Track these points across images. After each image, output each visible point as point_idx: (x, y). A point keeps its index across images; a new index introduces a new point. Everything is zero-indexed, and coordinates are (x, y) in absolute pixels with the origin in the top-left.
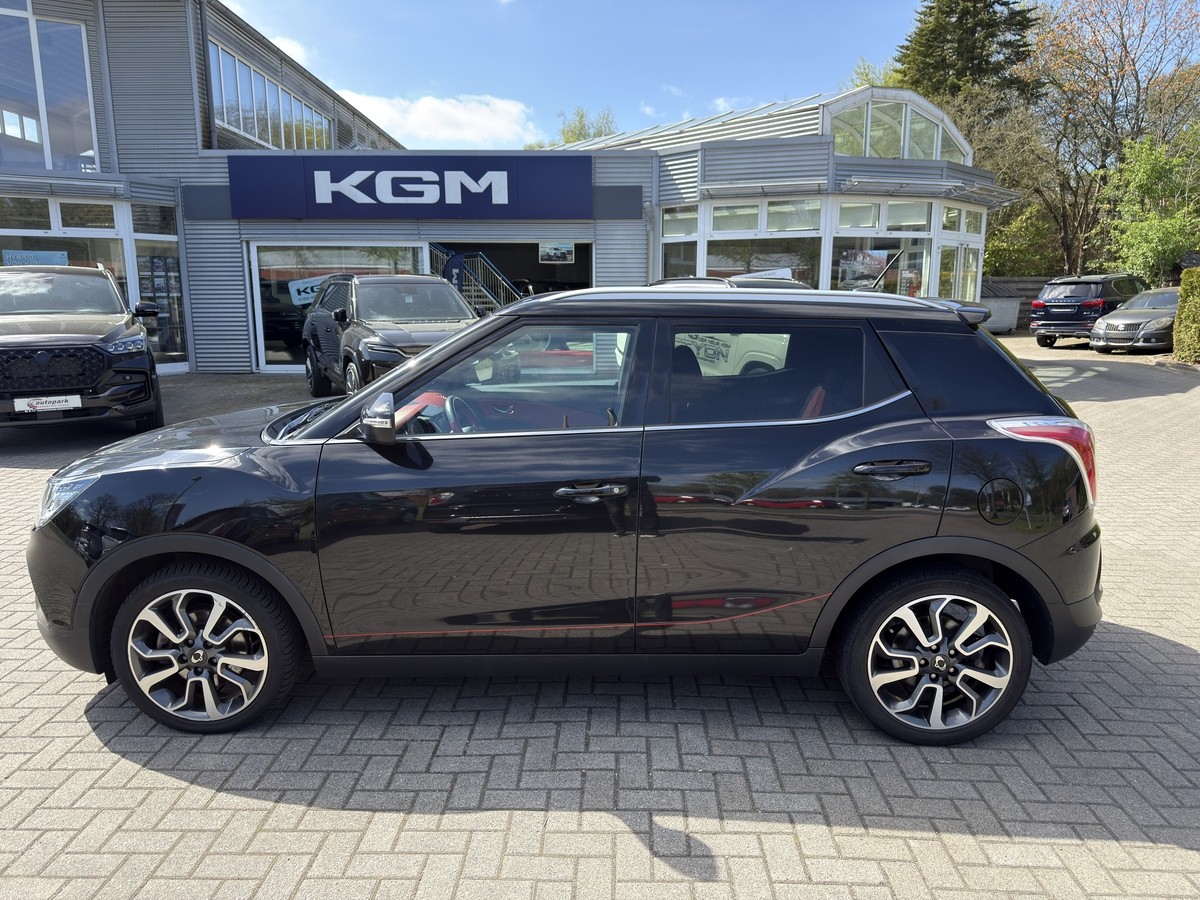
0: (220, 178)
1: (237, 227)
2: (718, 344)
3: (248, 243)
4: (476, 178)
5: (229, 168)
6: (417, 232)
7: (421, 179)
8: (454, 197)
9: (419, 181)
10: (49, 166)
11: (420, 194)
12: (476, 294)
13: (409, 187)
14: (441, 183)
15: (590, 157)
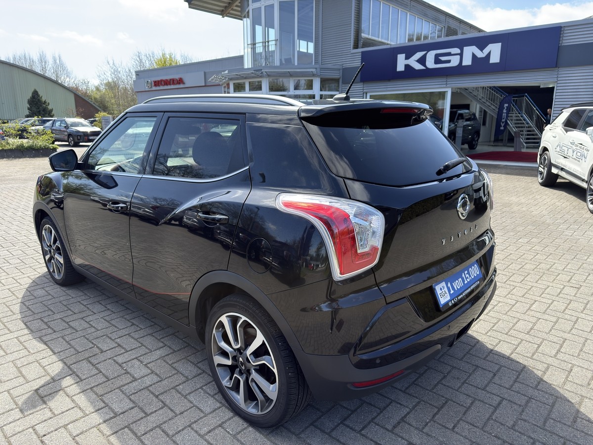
0: (357, 63)
1: (362, 86)
2: (583, 149)
3: (366, 93)
4: (482, 49)
5: (362, 57)
6: (445, 83)
7: (450, 53)
8: (467, 61)
9: (449, 54)
10: (296, 64)
11: (449, 61)
12: (515, 118)
13: (443, 58)
14: (461, 55)
15: (561, 27)
